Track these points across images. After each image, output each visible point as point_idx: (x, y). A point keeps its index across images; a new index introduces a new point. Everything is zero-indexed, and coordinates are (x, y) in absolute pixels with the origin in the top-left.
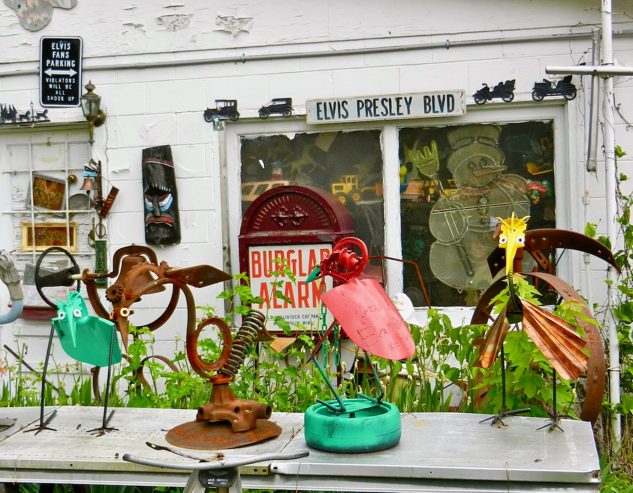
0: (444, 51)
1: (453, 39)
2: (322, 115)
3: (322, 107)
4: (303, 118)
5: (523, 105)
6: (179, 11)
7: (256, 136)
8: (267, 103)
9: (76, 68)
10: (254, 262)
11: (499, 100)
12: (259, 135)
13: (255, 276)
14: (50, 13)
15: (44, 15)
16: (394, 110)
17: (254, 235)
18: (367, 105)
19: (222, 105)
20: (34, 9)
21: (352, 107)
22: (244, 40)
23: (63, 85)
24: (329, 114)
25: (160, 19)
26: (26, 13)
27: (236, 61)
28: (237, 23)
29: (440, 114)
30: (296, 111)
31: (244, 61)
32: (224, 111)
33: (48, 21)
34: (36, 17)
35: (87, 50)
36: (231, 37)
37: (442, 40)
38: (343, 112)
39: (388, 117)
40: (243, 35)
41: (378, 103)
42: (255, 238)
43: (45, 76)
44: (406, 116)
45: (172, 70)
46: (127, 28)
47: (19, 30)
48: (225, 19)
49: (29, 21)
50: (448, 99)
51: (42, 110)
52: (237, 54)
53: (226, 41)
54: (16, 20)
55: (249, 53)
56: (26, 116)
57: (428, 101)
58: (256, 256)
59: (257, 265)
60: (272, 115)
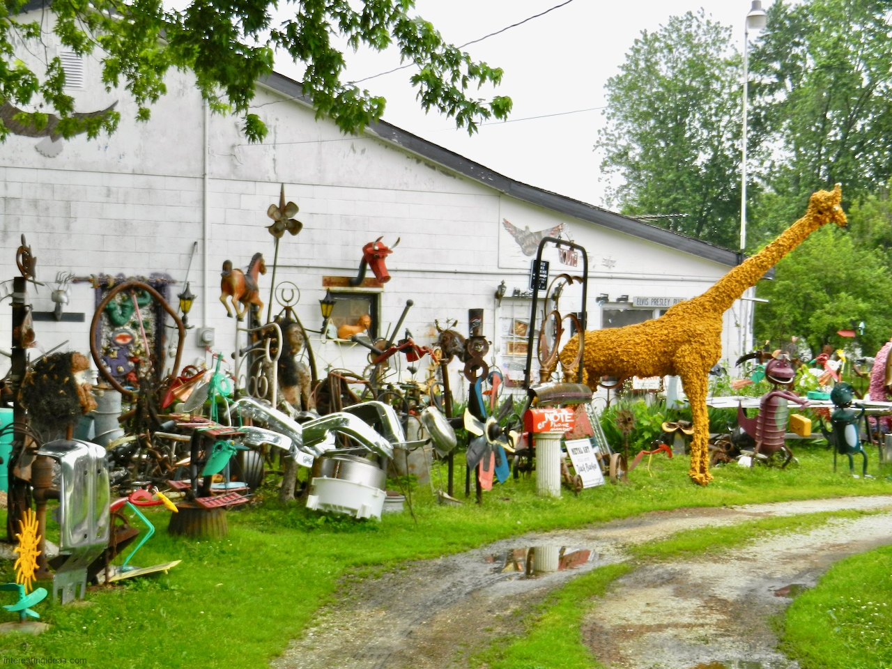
0: (682, 282)
2: (639, 303)
3: (639, 300)
4: (632, 304)
7: (609, 309)
8: (620, 297)
9: (547, 274)
14: (536, 249)
15: (534, 249)
16: (664, 303)
18: (653, 300)
19: (603, 296)
20: (529, 246)
21: (650, 301)
22: (613, 270)
23: (541, 281)
24: (641, 303)
26: (526, 247)
27: (609, 278)
28: (611, 262)
30: (630, 301)
31: (612, 278)
32: (604, 298)
33: (535, 252)
34: (530, 249)
35: (551, 267)
36: (608, 268)
38: (646, 303)
39: (662, 306)
40: (612, 268)
41: (659, 300)
43: (533, 276)
44: (666, 305)
47: (522, 254)
48: (606, 260)
49: (527, 251)
52: (609, 275)
53: (606, 269)
55: (614, 275)
56: (524, 293)
57: (675, 301)
60: (620, 302)
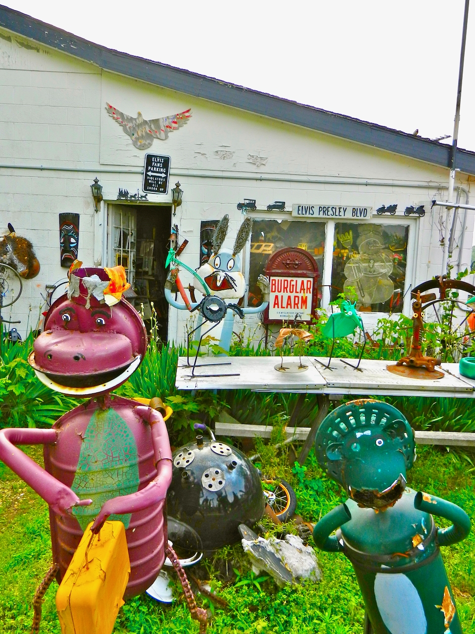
0: (365, 186)
1: (369, 181)
2: (300, 212)
3: (300, 208)
4: (290, 213)
5: (400, 217)
6: (227, 149)
7: (261, 219)
8: (272, 203)
9: (166, 173)
10: (272, 285)
11: (389, 214)
12: (262, 219)
13: (272, 291)
14: (152, 140)
15: (148, 141)
16: (337, 214)
17: (273, 271)
18: (324, 209)
19: (247, 202)
20: (142, 137)
21: (316, 210)
22: (263, 169)
23: (157, 181)
24: (304, 212)
25: (217, 152)
26: (137, 139)
27: (257, 179)
28: (259, 160)
29: (359, 218)
30: (287, 208)
31: (261, 180)
32: (248, 205)
33: (150, 145)
34: (143, 142)
35: (172, 164)
36: (255, 167)
37: (364, 181)
38: (311, 212)
39: (334, 217)
40: (263, 166)
41: (330, 209)
42: (275, 272)
43: (147, 175)
44: (343, 217)
45: (220, 180)
46: (197, 155)
47: (132, 147)
48: (253, 156)
49: (139, 144)
50: (364, 211)
51: (144, 194)
52: (258, 176)
53: (253, 168)
54: (130, 142)
55: (264, 176)
56: (134, 196)
57: (355, 211)
58: (274, 282)
59: (274, 286)
60: (274, 210)
